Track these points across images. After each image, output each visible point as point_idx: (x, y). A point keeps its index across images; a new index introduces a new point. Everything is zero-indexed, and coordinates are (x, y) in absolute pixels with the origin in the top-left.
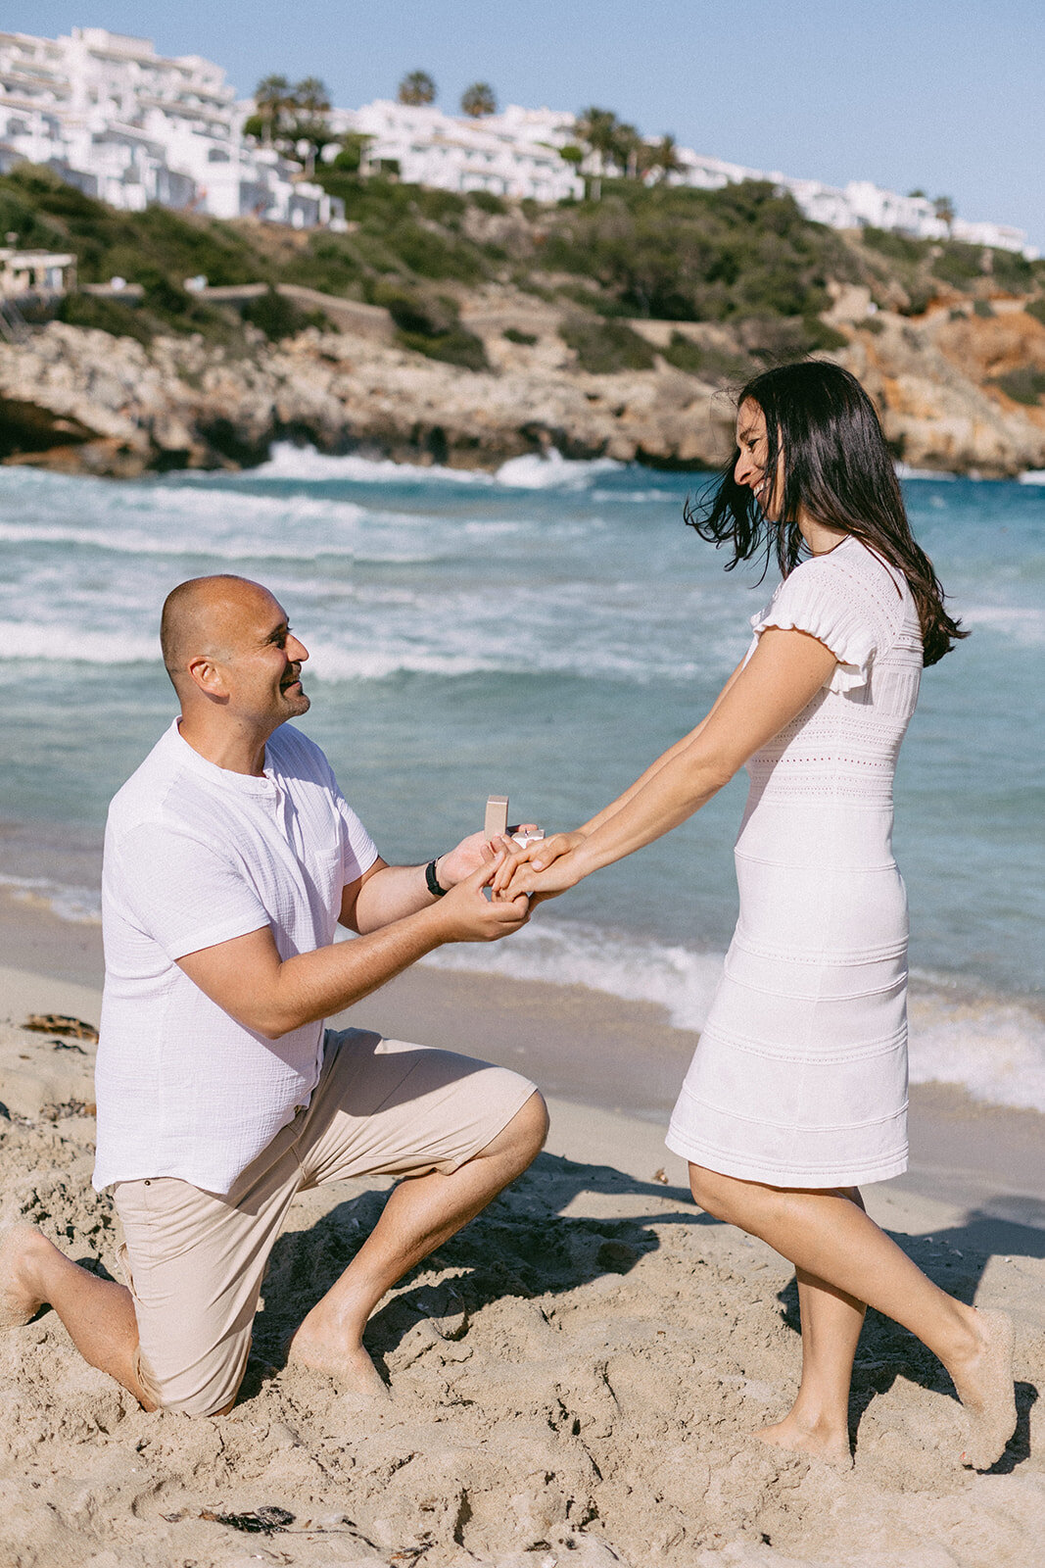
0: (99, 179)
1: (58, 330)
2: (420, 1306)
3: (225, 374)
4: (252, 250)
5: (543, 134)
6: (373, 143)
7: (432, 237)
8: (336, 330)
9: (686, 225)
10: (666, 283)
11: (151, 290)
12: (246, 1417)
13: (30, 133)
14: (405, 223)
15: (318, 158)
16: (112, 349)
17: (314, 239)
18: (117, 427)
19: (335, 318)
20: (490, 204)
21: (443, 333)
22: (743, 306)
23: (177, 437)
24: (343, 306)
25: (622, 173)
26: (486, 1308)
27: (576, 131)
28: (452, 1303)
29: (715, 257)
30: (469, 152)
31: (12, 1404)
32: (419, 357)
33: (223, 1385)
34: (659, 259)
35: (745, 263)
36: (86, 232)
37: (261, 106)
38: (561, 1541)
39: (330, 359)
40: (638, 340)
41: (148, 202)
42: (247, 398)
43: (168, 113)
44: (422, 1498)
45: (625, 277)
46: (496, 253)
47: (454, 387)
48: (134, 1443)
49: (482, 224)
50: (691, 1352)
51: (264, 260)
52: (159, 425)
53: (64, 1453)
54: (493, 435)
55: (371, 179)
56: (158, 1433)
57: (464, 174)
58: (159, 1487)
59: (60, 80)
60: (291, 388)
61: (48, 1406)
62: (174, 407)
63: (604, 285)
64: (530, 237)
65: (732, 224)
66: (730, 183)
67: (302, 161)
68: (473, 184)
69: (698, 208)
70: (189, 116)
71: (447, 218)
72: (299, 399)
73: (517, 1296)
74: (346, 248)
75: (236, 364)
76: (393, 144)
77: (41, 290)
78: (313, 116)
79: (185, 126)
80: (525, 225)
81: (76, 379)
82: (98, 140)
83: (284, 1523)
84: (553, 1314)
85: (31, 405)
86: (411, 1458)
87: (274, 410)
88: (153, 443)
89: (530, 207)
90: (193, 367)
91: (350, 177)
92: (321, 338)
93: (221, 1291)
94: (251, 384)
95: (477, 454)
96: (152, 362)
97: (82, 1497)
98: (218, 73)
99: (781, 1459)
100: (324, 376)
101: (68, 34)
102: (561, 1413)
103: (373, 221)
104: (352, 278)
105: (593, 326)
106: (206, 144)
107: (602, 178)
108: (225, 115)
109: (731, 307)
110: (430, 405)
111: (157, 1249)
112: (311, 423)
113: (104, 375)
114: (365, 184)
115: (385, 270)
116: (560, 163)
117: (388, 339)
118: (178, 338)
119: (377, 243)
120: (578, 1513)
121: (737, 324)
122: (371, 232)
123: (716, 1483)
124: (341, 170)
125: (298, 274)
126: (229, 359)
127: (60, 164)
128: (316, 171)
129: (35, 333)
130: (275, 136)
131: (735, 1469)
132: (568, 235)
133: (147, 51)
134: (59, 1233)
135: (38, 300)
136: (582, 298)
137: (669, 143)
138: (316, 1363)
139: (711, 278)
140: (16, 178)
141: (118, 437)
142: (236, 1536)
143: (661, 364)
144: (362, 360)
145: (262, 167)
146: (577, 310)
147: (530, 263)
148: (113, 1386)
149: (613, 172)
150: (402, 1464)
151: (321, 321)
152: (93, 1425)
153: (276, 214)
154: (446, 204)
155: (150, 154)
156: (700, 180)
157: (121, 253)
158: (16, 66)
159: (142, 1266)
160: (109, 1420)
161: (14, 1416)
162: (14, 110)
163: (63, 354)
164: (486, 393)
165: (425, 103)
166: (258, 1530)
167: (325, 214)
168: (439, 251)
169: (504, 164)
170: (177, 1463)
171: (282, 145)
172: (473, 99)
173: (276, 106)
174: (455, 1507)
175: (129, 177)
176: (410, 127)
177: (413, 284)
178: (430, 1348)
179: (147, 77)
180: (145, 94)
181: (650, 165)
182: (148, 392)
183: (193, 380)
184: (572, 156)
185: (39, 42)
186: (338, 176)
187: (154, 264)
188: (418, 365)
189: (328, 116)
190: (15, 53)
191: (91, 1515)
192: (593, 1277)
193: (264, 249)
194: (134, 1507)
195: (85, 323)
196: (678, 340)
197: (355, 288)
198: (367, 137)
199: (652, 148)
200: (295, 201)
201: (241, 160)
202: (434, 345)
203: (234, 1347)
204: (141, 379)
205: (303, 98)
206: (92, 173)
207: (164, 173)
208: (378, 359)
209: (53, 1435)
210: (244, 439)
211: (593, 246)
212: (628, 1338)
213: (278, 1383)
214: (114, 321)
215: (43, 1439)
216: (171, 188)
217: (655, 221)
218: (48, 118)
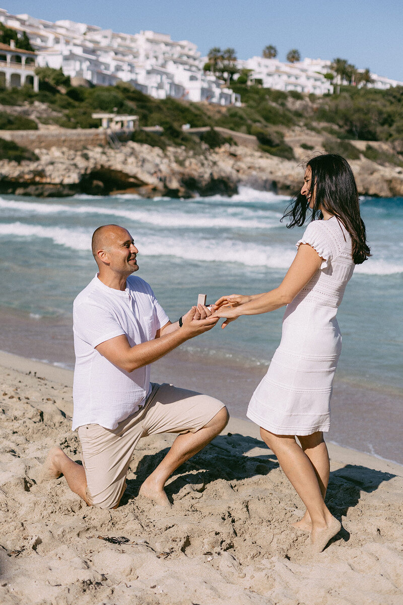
0: (149, 87)
1: (131, 144)
2: (187, 480)
3: (193, 161)
4: (205, 114)
5: (318, 69)
6: (253, 73)
7: (274, 108)
8: (236, 144)
9: (373, 103)
10: (365, 125)
11: (166, 129)
12: (121, 510)
13: (123, 70)
14: (264, 103)
15: (231, 79)
16: (151, 151)
17: (229, 110)
18: (152, 180)
19: (236, 140)
20: (297, 96)
21: (277, 145)
22: (395, 135)
23: (174, 185)
24: (239, 135)
25: (349, 84)
26: (211, 482)
27: (331, 67)
28: (200, 480)
29: (385, 116)
30: (289, 76)
31: (43, 501)
32: (267, 155)
33: (113, 499)
34: (362, 116)
35: (397, 118)
36: (143, 107)
37: (210, 59)
38: (216, 553)
39: (233, 155)
40: (354, 148)
41: (167, 96)
42: (201, 170)
43: (175, 62)
44: (173, 537)
45: (348, 123)
46: (299, 114)
47: (281, 166)
48: (82, 516)
49: (293, 103)
50: (279, 500)
51: (209, 118)
52: (168, 179)
53: (59, 518)
54: (295, 184)
55: (251, 87)
56: (91, 513)
57: (287, 84)
58: (88, 529)
59: (135, 50)
60: (218, 166)
61: (56, 503)
62: (173, 173)
63: (340, 127)
64: (312, 108)
65: (392, 103)
66: (391, 87)
67: (225, 80)
68: (291, 88)
69: (378, 97)
70: (183, 63)
71: (280, 101)
72: (221, 170)
73: (222, 479)
74: (241, 113)
75: (197, 157)
76: (260, 73)
77: (126, 129)
78: (230, 62)
79: (181, 67)
80: (310, 104)
81: (137, 163)
82: (149, 72)
83: (125, 542)
84: (235, 486)
85: (121, 172)
86: (173, 526)
87: (211, 174)
88: (165, 186)
89: (312, 97)
90: (181, 158)
91: (243, 86)
92: (230, 147)
93: (113, 466)
94: (203, 165)
95: (289, 191)
96: (166, 156)
97: (61, 530)
98: (194, 47)
99: (299, 533)
100: (231, 162)
101: (139, 33)
102: (229, 516)
103: (252, 103)
104: (242, 124)
105: (336, 142)
106: (189, 74)
107: (341, 85)
108: (196, 63)
109: (391, 135)
110: (271, 173)
111: (91, 451)
112: (225, 179)
113: (148, 161)
114: (249, 88)
115: (255, 121)
116: (324, 80)
117: (256, 148)
118: (176, 147)
119: (253, 111)
120: (224, 545)
121: (393, 142)
122: (251, 107)
123: (275, 540)
124: (240, 84)
125: (223, 123)
126: (195, 155)
127: (134, 81)
128: (230, 84)
129: (123, 145)
130: (215, 71)
131: (283, 536)
132: (327, 107)
133: (168, 39)
134: (71, 451)
135: (124, 133)
136: (332, 132)
137: (367, 72)
138: (148, 495)
139: (383, 124)
140: (118, 87)
141: (152, 184)
142: (108, 544)
143: (362, 157)
144: (246, 155)
145: (210, 82)
146: (329, 136)
147: (312, 118)
148: (79, 498)
149: (345, 83)
150: (170, 527)
151: (230, 141)
152: (70, 509)
153: (215, 100)
154: (280, 96)
155: (168, 78)
156: (379, 86)
157: (155, 116)
158: (119, 45)
159: (87, 457)
160: (76, 508)
161: (44, 504)
162: (118, 62)
163: (133, 153)
164: (293, 168)
165: (272, 58)
166: (116, 543)
167: (233, 100)
168: (276, 113)
169: (303, 80)
170: (96, 523)
171: (218, 74)
172: (290, 57)
173: (216, 59)
174: (183, 541)
175: (160, 87)
176: (267, 67)
177: (266, 126)
178: (188, 493)
179: (168, 48)
180: (167, 55)
181: (360, 81)
182: (164, 168)
183: (181, 163)
184: (329, 77)
185: (128, 36)
186: (239, 85)
187: (168, 119)
188: (267, 158)
189: (236, 63)
190: (119, 40)
191: (63, 536)
192: (253, 475)
193: (209, 113)
194: (78, 535)
195: (141, 142)
196: (369, 148)
197: (244, 128)
198: (250, 70)
199: (361, 74)
200: (222, 95)
201: (202, 80)
202: (274, 150)
203: (117, 486)
204: (162, 163)
205: (226, 56)
206: (145, 85)
207: (173, 85)
208: (252, 155)
209: (56, 512)
210: (200, 185)
211: (336, 111)
212: (259, 495)
213: (135, 501)
214: (152, 141)
215: (52, 512)
216: (175, 91)
217: (361, 102)
218: (130, 65)
